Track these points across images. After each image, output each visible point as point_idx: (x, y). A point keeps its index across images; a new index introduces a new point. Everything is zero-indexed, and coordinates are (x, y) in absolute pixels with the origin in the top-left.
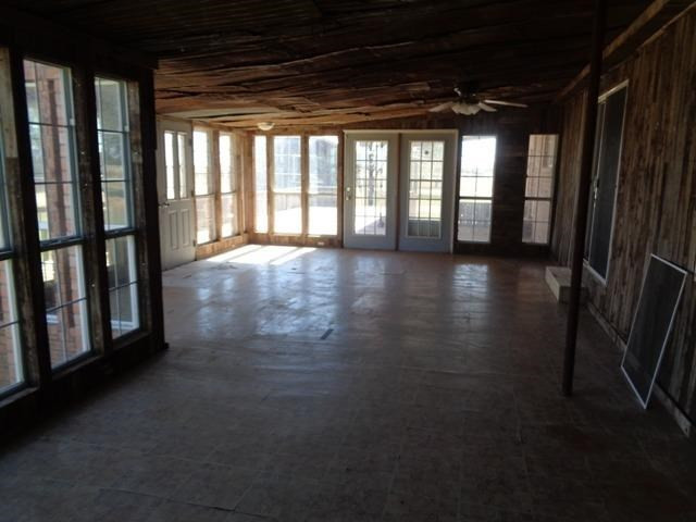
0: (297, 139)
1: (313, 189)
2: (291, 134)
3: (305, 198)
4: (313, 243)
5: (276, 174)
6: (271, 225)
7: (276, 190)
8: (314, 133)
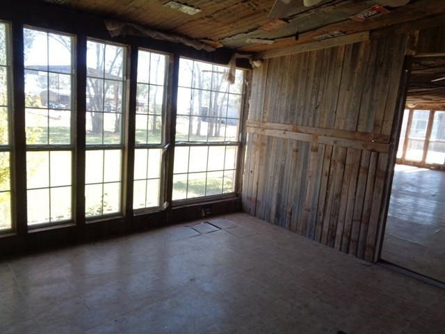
0: (427, 112)
1: (433, 138)
2: (425, 109)
3: (427, 142)
4: (429, 166)
5: (412, 129)
6: (404, 155)
7: (410, 137)
8: (438, 109)
